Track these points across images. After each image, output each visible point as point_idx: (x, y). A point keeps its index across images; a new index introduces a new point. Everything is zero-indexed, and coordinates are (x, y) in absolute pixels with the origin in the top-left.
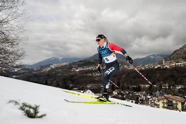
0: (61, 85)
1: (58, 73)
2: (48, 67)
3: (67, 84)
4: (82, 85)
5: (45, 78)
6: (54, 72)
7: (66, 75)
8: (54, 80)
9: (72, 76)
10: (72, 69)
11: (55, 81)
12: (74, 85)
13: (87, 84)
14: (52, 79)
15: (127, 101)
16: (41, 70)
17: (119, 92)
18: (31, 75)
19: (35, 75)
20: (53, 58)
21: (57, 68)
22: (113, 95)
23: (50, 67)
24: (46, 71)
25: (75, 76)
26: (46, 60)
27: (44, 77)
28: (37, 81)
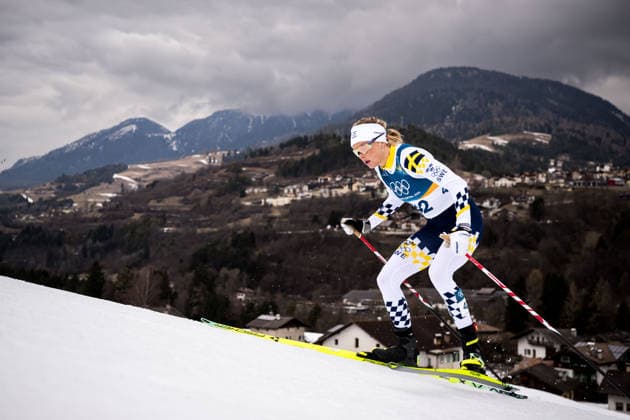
0: (183, 296)
1: (163, 217)
2: (104, 185)
3: (219, 289)
4: (310, 299)
5: (84, 251)
6: (137, 216)
7: (208, 229)
8: (137, 265)
9: (248, 239)
10: (243, 195)
11: (145, 272)
12: (260, 298)
13: (345, 291)
14: (125, 258)
15: (619, 408)
16: (62, 204)
17: (557, 348)
18: (8, 230)
19: (29, 230)
20: (127, 129)
21: (155, 189)
22: (517, 367)
23: (110, 181)
24: (93, 205)
25: (266, 239)
26: (88, 137)
27: (80, 247)
28: (45, 268)
